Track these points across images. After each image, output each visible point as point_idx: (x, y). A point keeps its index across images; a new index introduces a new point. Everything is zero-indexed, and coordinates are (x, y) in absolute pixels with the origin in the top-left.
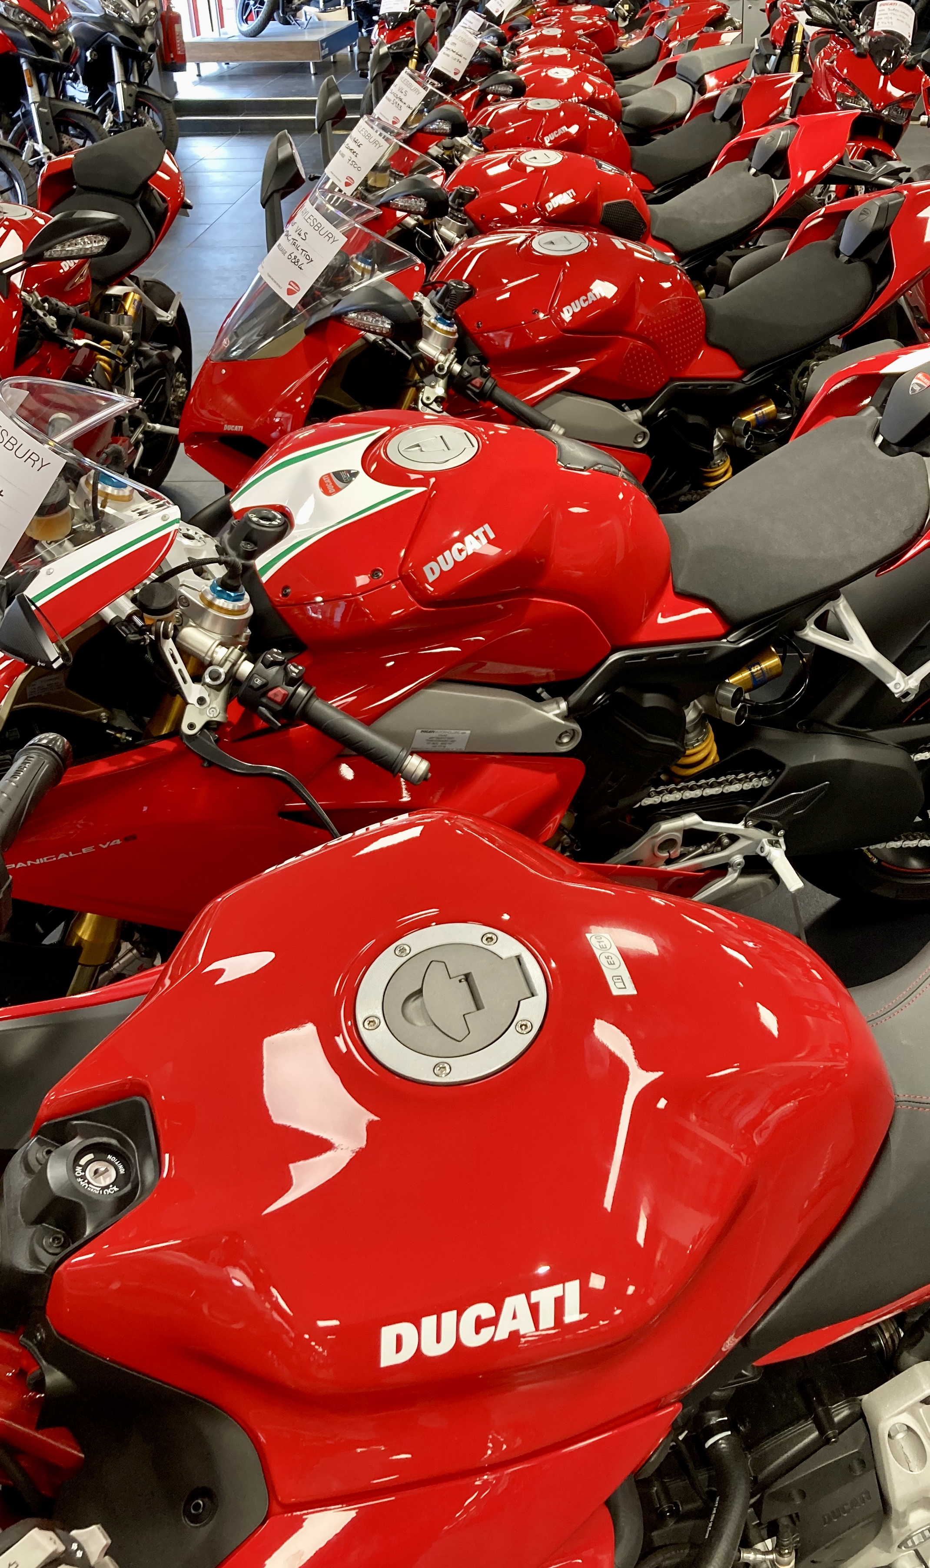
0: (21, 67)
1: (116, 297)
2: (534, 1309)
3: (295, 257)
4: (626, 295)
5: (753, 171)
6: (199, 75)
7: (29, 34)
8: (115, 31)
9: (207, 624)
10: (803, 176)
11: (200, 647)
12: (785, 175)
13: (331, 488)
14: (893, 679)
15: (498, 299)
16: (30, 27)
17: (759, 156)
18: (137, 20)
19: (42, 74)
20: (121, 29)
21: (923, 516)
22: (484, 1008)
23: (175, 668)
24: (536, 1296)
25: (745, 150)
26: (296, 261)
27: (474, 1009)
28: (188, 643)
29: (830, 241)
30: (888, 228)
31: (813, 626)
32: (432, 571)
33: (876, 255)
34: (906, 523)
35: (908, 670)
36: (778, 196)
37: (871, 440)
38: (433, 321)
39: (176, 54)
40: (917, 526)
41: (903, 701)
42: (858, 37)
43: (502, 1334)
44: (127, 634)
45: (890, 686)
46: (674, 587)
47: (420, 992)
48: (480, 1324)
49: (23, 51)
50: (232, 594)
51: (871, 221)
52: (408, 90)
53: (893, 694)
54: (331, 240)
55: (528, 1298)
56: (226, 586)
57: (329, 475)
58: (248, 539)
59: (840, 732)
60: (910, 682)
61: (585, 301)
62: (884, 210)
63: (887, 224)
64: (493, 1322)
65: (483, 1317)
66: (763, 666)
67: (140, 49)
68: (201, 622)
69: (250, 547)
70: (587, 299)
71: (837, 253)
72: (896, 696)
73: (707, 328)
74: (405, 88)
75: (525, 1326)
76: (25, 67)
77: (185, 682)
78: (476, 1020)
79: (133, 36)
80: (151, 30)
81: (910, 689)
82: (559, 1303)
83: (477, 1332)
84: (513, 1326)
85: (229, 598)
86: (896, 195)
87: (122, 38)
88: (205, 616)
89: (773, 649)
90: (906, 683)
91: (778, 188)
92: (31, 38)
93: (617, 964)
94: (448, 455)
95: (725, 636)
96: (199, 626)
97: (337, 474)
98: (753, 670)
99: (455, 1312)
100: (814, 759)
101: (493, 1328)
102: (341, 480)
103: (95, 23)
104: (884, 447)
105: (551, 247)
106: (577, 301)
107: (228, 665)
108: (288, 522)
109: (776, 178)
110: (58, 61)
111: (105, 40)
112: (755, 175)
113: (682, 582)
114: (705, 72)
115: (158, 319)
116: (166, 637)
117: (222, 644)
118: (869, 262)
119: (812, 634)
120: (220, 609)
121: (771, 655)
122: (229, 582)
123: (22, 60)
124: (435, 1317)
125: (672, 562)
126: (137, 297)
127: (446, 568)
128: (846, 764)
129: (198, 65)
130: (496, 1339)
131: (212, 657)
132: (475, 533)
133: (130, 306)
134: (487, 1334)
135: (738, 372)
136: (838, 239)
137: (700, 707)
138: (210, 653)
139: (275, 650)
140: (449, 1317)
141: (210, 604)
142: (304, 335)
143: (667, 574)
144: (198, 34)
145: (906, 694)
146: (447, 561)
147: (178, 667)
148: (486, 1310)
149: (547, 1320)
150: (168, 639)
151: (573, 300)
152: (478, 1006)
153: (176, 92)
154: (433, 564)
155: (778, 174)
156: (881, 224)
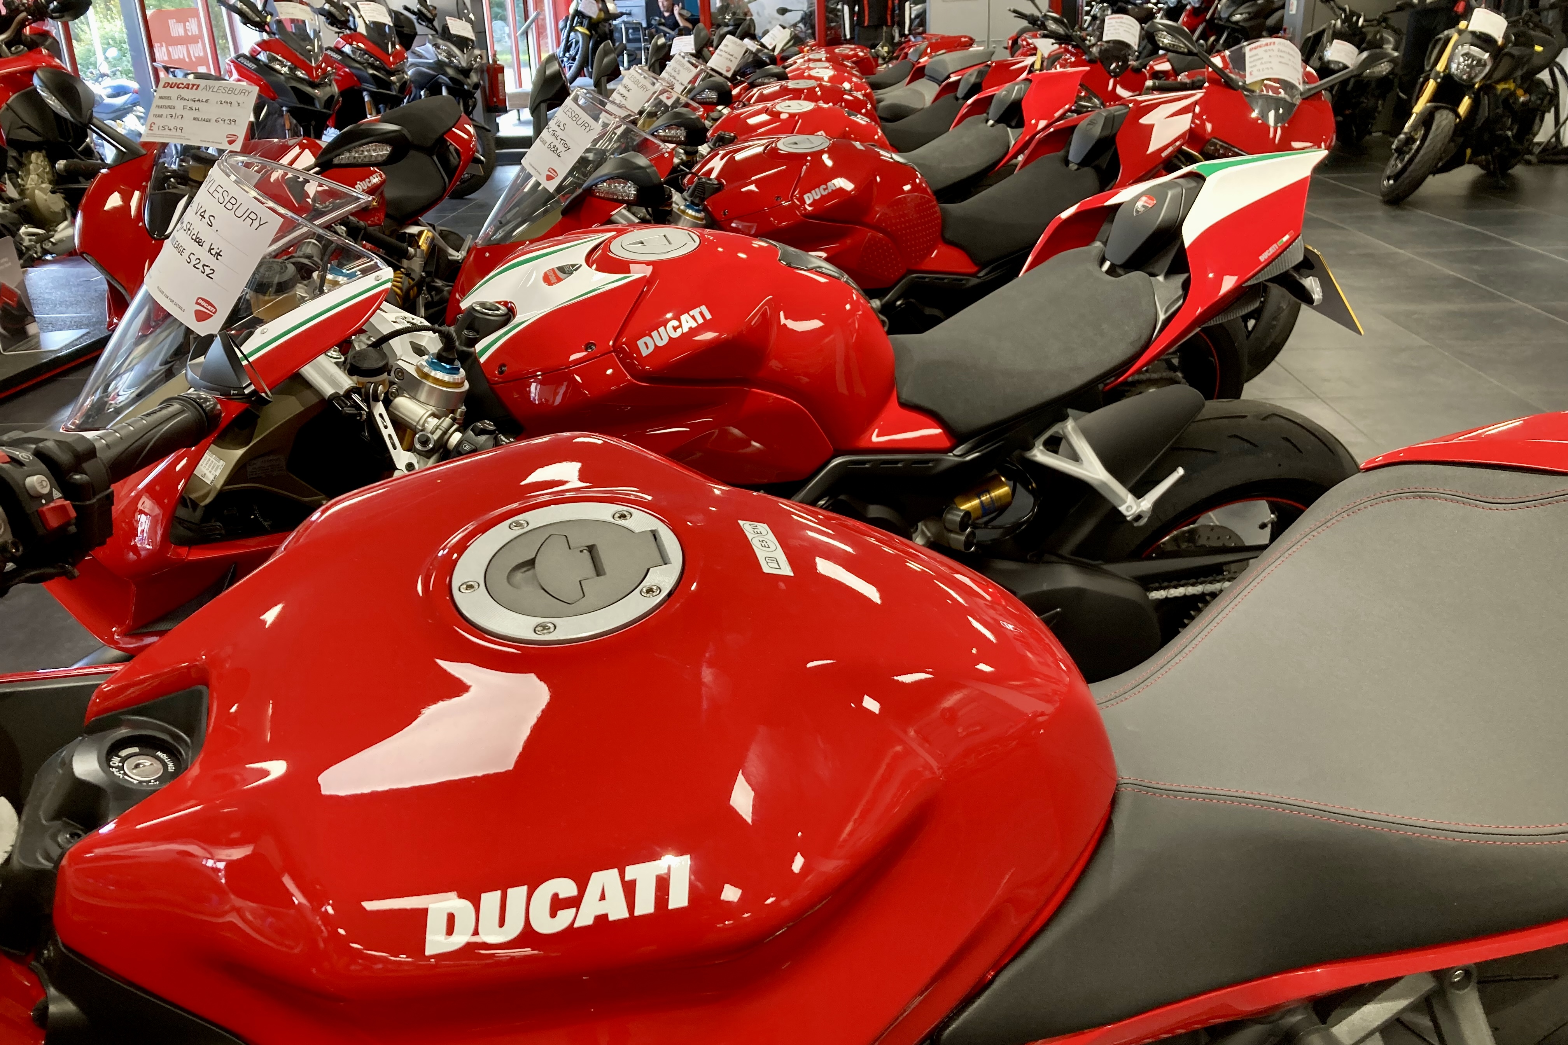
0: (363, 99)
1: (412, 236)
2: (629, 889)
3: (555, 146)
4: (865, 188)
5: (991, 122)
6: (519, 119)
7: (371, 71)
8: (445, 74)
9: (423, 396)
10: (1037, 124)
11: (413, 417)
12: (1020, 124)
13: (553, 279)
14: (1124, 502)
15: (743, 190)
16: (373, 66)
17: (994, 110)
18: (464, 64)
19: (381, 106)
20: (450, 71)
21: (1151, 328)
22: (605, 574)
23: (385, 433)
24: (632, 872)
25: (982, 107)
26: (555, 150)
27: (593, 573)
28: (399, 412)
29: (1061, 153)
30: (1115, 135)
31: (1041, 447)
32: (646, 346)
33: (1104, 161)
34: (1133, 335)
35: (1139, 492)
36: (1013, 142)
37: (1097, 267)
38: (682, 207)
39: (498, 97)
40: (1144, 338)
41: (1136, 524)
42: (1090, 47)
43: (585, 918)
44: (342, 407)
45: (1122, 509)
46: (898, 398)
47: (531, 563)
48: (557, 904)
49: (366, 86)
50: (448, 367)
51: (1097, 131)
52: (681, 68)
53: (1124, 517)
54: (588, 129)
55: (622, 874)
56: (443, 358)
57: (553, 270)
58: (470, 327)
59: (1073, 563)
60: (1142, 504)
61: (825, 190)
62: (1110, 121)
63: (1114, 132)
64: (575, 902)
65: (561, 896)
66: (993, 494)
67: (466, 87)
68: (416, 394)
69: (471, 335)
70: (827, 188)
71: (1067, 162)
72: (1128, 519)
73: (943, 226)
74: (679, 68)
75: (617, 911)
76: (366, 99)
77: (395, 448)
78: (594, 586)
79: (461, 77)
80: (476, 72)
81: (1143, 511)
82: (663, 885)
83: (553, 915)
84: (600, 909)
85: (444, 370)
86: (1122, 107)
87: (451, 79)
88: (421, 388)
89: (1003, 479)
90: (1139, 505)
91: (1013, 136)
92: (373, 75)
93: (773, 547)
94: (670, 248)
95: (951, 450)
96: (413, 398)
97: (561, 269)
98: (983, 498)
99: (525, 888)
100: (1045, 587)
101: (574, 910)
102: (564, 272)
103: (429, 68)
104: (1111, 272)
105: (795, 146)
106: (817, 190)
107: (439, 433)
108: (511, 312)
109: (1011, 127)
110: (394, 93)
111: (436, 81)
112: (992, 126)
113: (907, 392)
114: (951, 71)
115: (450, 258)
116: (376, 400)
117: (433, 415)
118: (1097, 169)
119: (1040, 455)
120: (437, 381)
121: (1001, 485)
122: (444, 354)
123: (365, 93)
124: (498, 893)
125: (896, 375)
126: (430, 234)
127: (660, 344)
128: (1079, 593)
129: (518, 111)
130: (576, 925)
131: (423, 425)
132: (691, 313)
133: (423, 242)
134: (565, 918)
135: (974, 269)
136: (1068, 152)
137: (929, 534)
138: (421, 422)
139: (487, 422)
140: (517, 894)
141: (426, 376)
142: (561, 216)
143: (891, 384)
144: (521, 86)
145: (1139, 517)
146: (662, 337)
147: (388, 431)
148: (566, 887)
149: (645, 905)
150: (379, 401)
151: (814, 189)
152: (599, 571)
153: (498, 130)
154: (647, 339)
155: (1013, 124)
156: (1107, 133)
